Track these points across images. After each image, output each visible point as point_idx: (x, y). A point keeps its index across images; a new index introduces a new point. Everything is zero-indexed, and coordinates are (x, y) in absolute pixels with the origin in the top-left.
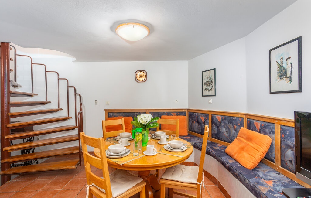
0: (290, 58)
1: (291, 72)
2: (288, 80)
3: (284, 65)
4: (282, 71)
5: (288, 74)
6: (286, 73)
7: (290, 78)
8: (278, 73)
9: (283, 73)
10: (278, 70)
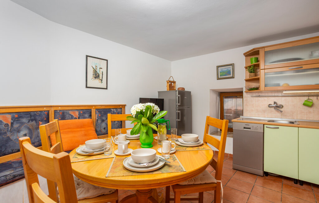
0: (102, 68)
1: (102, 77)
2: (101, 81)
3: (98, 71)
4: (96, 74)
5: (101, 78)
6: (99, 76)
7: (102, 80)
8: (93, 75)
9: (96, 76)
10: (93, 73)
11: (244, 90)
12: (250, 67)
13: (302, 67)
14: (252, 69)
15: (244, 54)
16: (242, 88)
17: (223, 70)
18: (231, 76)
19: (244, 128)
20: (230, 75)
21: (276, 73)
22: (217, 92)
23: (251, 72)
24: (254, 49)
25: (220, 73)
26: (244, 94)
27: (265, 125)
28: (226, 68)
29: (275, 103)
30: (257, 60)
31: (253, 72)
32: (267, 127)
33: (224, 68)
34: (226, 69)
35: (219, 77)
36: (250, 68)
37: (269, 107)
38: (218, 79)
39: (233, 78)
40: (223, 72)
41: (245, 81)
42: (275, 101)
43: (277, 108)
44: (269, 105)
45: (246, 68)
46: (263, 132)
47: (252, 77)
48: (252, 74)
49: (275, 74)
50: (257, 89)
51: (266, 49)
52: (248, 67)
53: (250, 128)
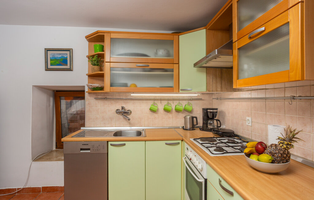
11: (86, 89)
12: (93, 56)
13: (148, 66)
14: (95, 61)
15: (87, 37)
16: (84, 87)
17: (56, 56)
18: (68, 67)
19: (81, 149)
20: (67, 65)
21: (124, 69)
22: (49, 90)
23: (94, 65)
24: (97, 32)
25: (51, 60)
26: (86, 95)
27: (109, 142)
28: (60, 54)
29: (123, 108)
30: (103, 49)
31: (97, 65)
32: (111, 145)
33: (57, 54)
34: (60, 56)
35: (50, 67)
36: (93, 58)
37: (117, 113)
38: (47, 69)
39: (71, 70)
40: (56, 59)
41: (87, 76)
42: (123, 106)
43: (125, 114)
44: (117, 110)
45: (88, 57)
46: (107, 152)
47: (95, 71)
48: (96, 67)
49: (122, 71)
50: (102, 88)
51: (113, 36)
52: (91, 56)
53: (89, 149)
